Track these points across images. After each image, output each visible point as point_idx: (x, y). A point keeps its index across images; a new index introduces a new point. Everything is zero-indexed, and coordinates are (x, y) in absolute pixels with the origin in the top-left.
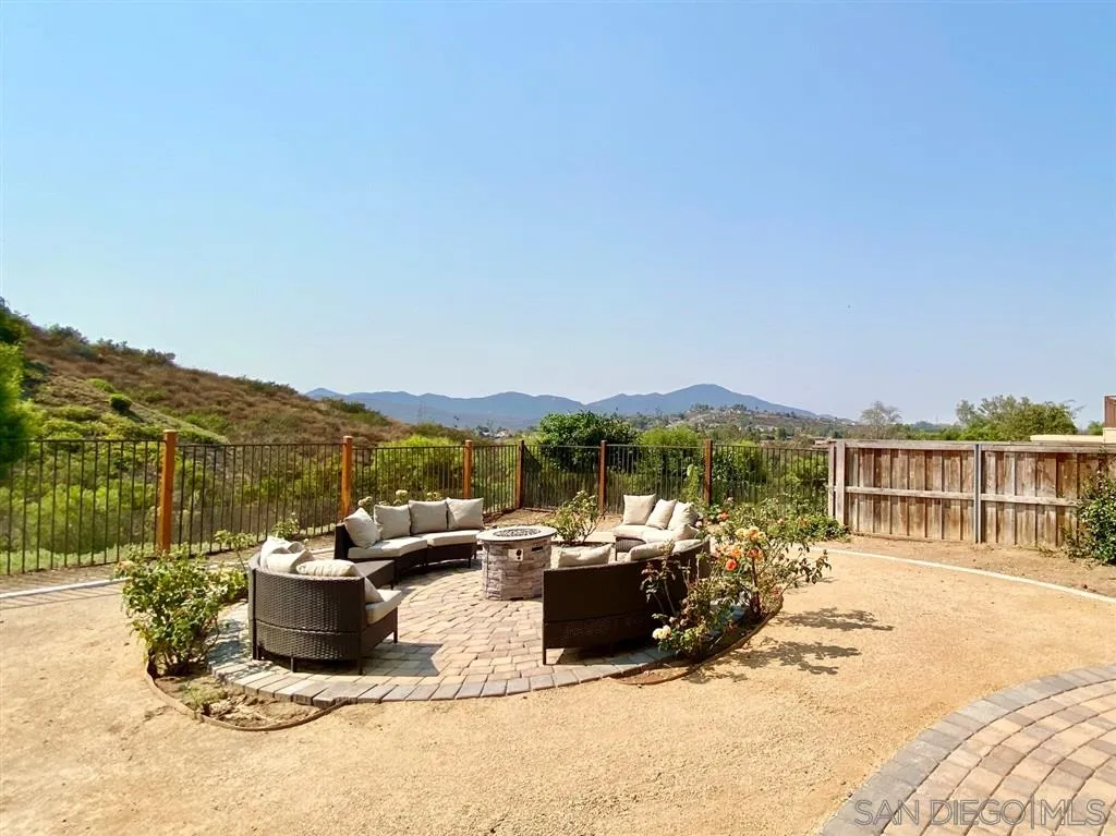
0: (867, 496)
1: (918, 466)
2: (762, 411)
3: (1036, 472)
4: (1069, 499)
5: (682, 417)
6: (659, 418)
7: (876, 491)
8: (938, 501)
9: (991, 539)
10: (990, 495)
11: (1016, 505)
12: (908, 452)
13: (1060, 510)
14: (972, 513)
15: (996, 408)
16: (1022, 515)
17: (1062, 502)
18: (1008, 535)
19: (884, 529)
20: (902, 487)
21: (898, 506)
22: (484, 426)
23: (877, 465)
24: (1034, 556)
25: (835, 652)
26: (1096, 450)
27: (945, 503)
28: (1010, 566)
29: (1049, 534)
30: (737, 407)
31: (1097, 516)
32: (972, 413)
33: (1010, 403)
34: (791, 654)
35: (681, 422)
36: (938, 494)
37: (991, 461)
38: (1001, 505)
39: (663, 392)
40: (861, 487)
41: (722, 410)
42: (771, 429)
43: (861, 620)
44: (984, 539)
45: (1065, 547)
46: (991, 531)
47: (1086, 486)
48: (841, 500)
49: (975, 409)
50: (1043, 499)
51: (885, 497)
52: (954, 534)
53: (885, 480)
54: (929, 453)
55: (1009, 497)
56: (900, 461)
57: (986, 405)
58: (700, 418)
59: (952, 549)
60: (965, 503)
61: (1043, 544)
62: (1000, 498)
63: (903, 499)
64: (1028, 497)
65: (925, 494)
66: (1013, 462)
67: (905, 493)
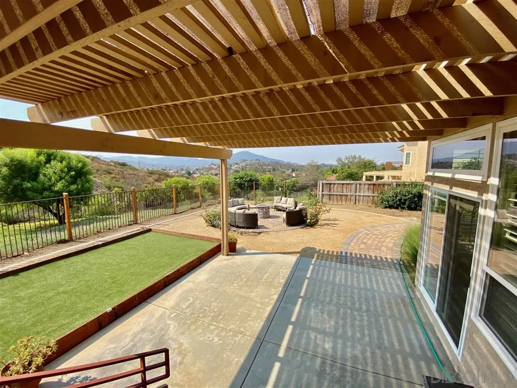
0: (327, 195)
1: (340, 187)
2: (265, 161)
3: (368, 188)
4: (376, 194)
5: (237, 164)
7: (330, 193)
8: (345, 195)
9: (357, 204)
10: (357, 194)
11: (363, 196)
12: (338, 184)
13: (373, 197)
14: (353, 198)
15: (350, 159)
16: (365, 198)
17: (374, 195)
18: (361, 203)
19: (331, 203)
21: (335, 197)
22: (164, 168)
23: (330, 187)
24: (367, 207)
25: (335, 224)
26: (382, 183)
27: (347, 196)
28: (362, 209)
29: (370, 202)
30: (256, 160)
31: (382, 198)
32: (342, 161)
33: (355, 157)
34: (320, 225)
35: (236, 166)
36: (345, 194)
37: (358, 186)
38: (360, 196)
40: (326, 192)
41: (251, 161)
42: (269, 167)
43: (335, 220)
44: (355, 204)
45: (374, 205)
46: (357, 202)
47: (380, 191)
48: (321, 196)
49: (343, 160)
50: (369, 195)
51: (332, 195)
52: (348, 203)
53: (332, 191)
54: (343, 184)
55: (362, 194)
56: (336, 186)
57: (346, 158)
58: (244, 164)
59: (349, 206)
60: (351, 196)
61: (369, 204)
62: (360, 194)
63: (336, 195)
64: (366, 194)
65: (342, 194)
66: (363, 186)
67: (337, 193)
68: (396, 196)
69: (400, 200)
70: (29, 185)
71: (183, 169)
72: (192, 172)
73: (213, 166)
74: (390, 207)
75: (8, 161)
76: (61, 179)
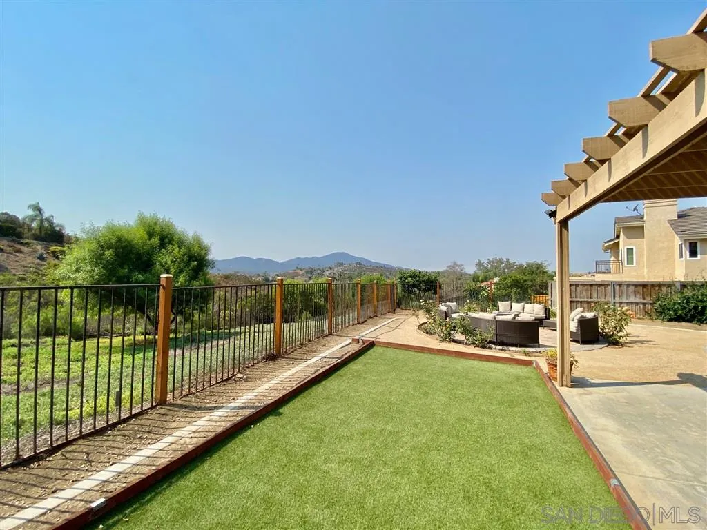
1: (587, 290)
2: (369, 265)
3: (635, 291)
4: (648, 300)
5: (331, 269)
6: (319, 269)
10: (617, 299)
11: (627, 303)
13: (644, 304)
15: (494, 263)
17: (645, 301)
20: (581, 298)
29: (640, 312)
30: (357, 263)
32: (483, 266)
33: (501, 261)
35: (330, 271)
36: (596, 300)
37: (617, 288)
38: (621, 303)
39: (319, 256)
41: (350, 265)
42: (374, 273)
45: (646, 317)
50: (638, 300)
55: (624, 300)
56: (579, 289)
57: (489, 262)
58: (340, 269)
61: (638, 316)
62: (620, 301)
63: (581, 302)
64: (632, 299)
65: (590, 300)
66: (625, 287)
67: (582, 300)
68: (688, 302)
69: (696, 308)
70: (140, 277)
71: (259, 275)
72: (271, 279)
73: (299, 271)
74: (679, 319)
75: (114, 240)
76: (181, 271)
